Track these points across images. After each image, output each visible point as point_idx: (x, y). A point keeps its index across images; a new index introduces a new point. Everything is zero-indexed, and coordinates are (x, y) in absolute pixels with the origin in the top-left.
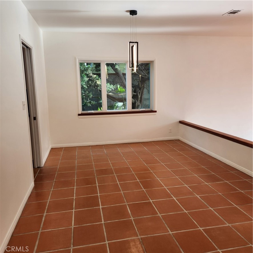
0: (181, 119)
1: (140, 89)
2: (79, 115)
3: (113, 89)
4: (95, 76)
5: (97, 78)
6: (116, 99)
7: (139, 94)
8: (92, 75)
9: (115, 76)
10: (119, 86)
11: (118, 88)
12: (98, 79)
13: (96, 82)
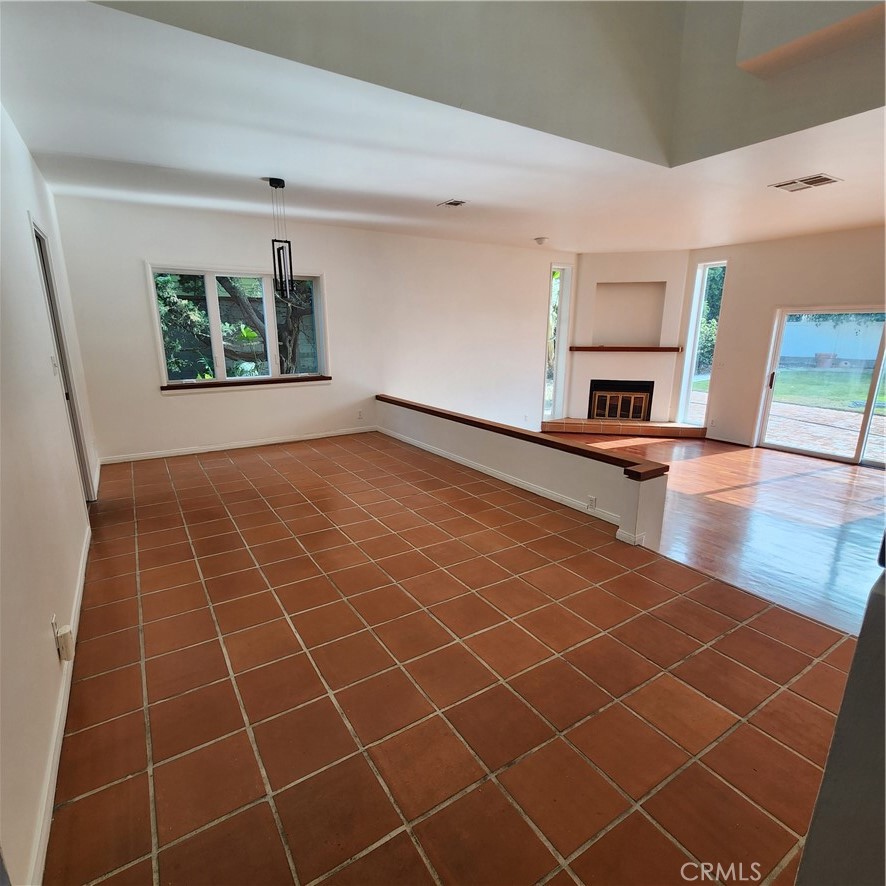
0: (380, 393)
1: (291, 334)
2: (163, 388)
3: (231, 332)
4: (185, 302)
5: (191, 307)
6: (237, 355)
7: (288, 344)
8: (176, 299)
9: (230, 304)
10: (243, 326)
11: (243, 330)
12: (191, 310)
13: (188, 317)
